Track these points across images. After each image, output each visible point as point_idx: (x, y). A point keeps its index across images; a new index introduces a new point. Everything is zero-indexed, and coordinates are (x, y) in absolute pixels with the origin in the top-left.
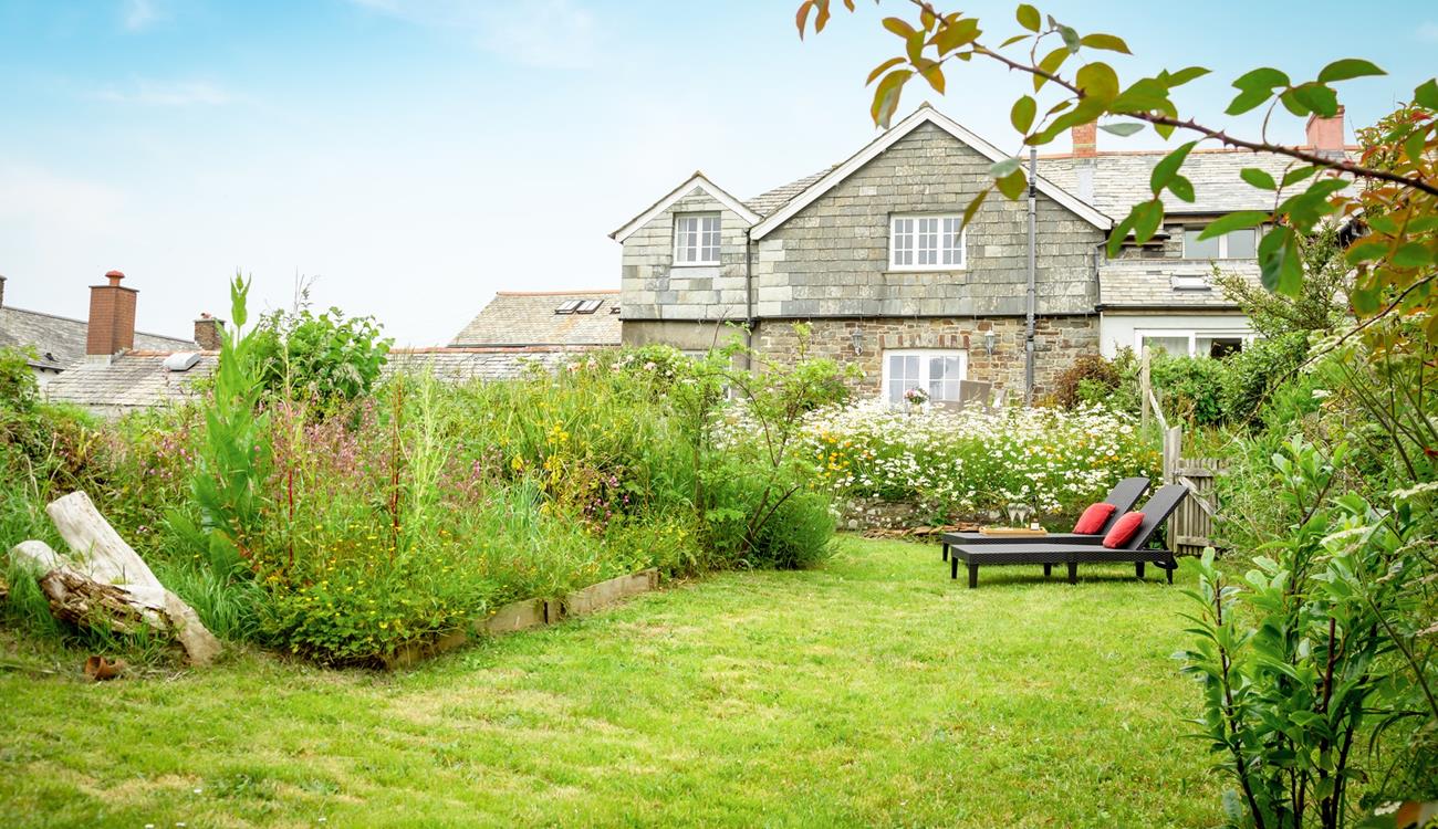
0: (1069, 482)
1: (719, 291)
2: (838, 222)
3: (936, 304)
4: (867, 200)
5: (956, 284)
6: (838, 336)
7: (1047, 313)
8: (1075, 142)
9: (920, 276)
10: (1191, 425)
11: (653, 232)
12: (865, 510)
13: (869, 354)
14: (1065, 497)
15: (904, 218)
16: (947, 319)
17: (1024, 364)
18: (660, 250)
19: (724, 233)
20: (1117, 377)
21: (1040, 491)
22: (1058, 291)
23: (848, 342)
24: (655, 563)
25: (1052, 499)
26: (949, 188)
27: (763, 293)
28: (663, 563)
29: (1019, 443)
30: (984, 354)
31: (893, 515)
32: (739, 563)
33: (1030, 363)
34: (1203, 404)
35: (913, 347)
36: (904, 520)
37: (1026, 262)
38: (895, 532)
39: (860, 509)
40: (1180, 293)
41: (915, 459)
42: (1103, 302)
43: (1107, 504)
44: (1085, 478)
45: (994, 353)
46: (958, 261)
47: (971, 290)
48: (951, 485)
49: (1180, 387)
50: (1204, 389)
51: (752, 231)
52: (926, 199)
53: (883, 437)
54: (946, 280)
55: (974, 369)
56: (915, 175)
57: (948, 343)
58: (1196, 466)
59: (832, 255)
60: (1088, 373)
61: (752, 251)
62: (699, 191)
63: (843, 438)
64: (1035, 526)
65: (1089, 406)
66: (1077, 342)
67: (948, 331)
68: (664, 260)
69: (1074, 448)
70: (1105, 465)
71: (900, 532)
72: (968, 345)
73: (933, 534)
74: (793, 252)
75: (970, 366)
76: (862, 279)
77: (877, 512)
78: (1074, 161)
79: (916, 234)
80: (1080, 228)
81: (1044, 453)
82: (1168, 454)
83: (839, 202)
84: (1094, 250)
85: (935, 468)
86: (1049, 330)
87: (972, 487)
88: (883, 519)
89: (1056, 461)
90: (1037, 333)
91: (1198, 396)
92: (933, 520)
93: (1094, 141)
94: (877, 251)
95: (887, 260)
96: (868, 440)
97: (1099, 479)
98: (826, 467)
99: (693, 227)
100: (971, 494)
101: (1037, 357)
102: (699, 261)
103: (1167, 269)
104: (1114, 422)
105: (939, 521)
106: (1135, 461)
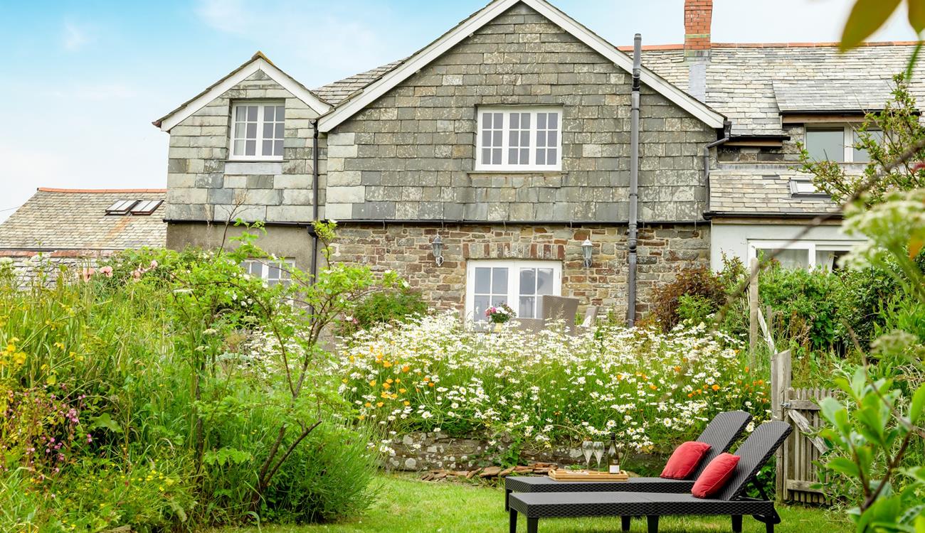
0: (662, 415)
1: (281, 191)
2: (418, 114)
3: (527, 210)
4: (451, 91)
5: (550, 186)
6: (417, 244)
7: (651, 221)
8: (687, 32)
9: (509, 177)
10: (804, 349)
11: (206, 120)
12: (424, 447)
13: (450, 265)
14: (657, 432)
15: (493, 112)
16: (539, 226)
17: (626, 278)
18: (214, 142)
19: (288, 124)
20: (723, 293)
21: (629, 425)
22: (664, 196)
23: (428, 251)
24: (125, 520)
25: (643, 435)
26: (544, 78)
27: (331, 194)
28: (139, 519)
29: (606, 368)
30: (581, 266)
31: (458, 453)
32: (247, 517)
33: (632, 278)
34: (819, 325)
35: (500, 257)
36: (470, 459)
37: (629, 163)
38: (459, 473)
39: (418, 446)
40: (799, 200)
41: (484, 386)
42: (712, 209)
43: (702, 443)
44: (681, 411)
45: (592, 266)
46: (552, 161)
47: (567, 195)
48: (526, 418)
49: (793, 306)
50: (820, 308)
51: (320, 122)
52: (518, 90)
53: (447, 361)
54: (539, 182)
55: (569, 283)
56: (506, 63)
57: (540, 253)
58: (807, 398)
59: (411, 151)
60: (691, 288)
61: (320, 146)
62: (260, 75)
63: (402, 361)
64: (614, 469)
65: (687, 327)
66: (684, 254)
67: (541, 240)
68: (218, 153)
69: (670, 375)
70: (704, 396)
71: (465, 473)
72: (563, 256)
73: (504, 476)
74: (367, 148)
75: (565, 280)
76: (445, 179)
77: (438, 449)
78: (685, 53)
79: (506, 130)
80: (689, 126)
81: (634, 380)
82: (776, 383)
83: (420, 92)
84: (705, 151)
85: (508, 398)
86: (654, 240)
87: (550, 420)
88: (446, 458)
89: (649, 390)
90: (640, 244)
91: (813, 315)
92: (504, 459)
93: (708, 30)
94: (462, 148)
95: (473, 159)
96: (429, 363)
97: (696, 411)
98: (379, 395)
99: (253, 116)
100: (548, 428)
101: (641, 270)
102: (258, 156)
103: (785, 174)
104: (714, 345)
105: (510, 461)
106: (738, 390)
